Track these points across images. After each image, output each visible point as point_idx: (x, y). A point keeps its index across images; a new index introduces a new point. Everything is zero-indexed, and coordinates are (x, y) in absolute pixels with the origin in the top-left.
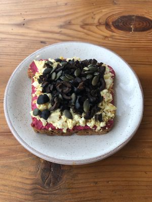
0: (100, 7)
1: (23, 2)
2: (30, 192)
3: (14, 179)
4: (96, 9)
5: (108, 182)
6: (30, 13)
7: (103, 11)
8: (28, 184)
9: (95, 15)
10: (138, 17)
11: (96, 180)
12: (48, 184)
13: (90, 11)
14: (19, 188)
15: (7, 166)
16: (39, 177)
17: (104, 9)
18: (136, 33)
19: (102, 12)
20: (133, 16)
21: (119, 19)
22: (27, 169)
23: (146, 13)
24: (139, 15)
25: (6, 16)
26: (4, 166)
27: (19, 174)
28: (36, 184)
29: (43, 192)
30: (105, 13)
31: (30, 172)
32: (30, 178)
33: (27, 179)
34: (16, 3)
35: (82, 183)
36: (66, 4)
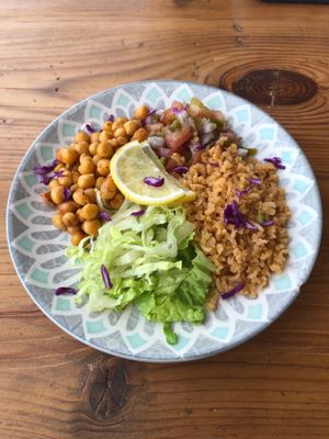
0: (209, 51)
1: (57, 40)
2: (68, 426)
3: (41, 402)
4: (202, 56)
5: (212, 410)
6: (70, 64)
7: (216, 59)
8: (66, 412)
9: (197, 68)
10: (285, 73)
11: (189, 406)
12: (102, 413)
13: (189, 60)
14: (48, 419)
15: (26, 377)
16: (84, 398)
17: (217, 55)
18: (280, 108)
19: (212, 61)
20: (276, 70)
21: (246, 76)
22: (64, 383)
23: (301, 63)
24: (288, 69)
25: (23, 70)
26: (22, 377)
27: (49, 393)
28: (80, 411)
29: (93, 427)
30: (219, 64)
31: (69, 388)
32: (68, 400)
33: (64, 402)
34: (42, 42)
35: (164, 411)
36: (141, 45)
